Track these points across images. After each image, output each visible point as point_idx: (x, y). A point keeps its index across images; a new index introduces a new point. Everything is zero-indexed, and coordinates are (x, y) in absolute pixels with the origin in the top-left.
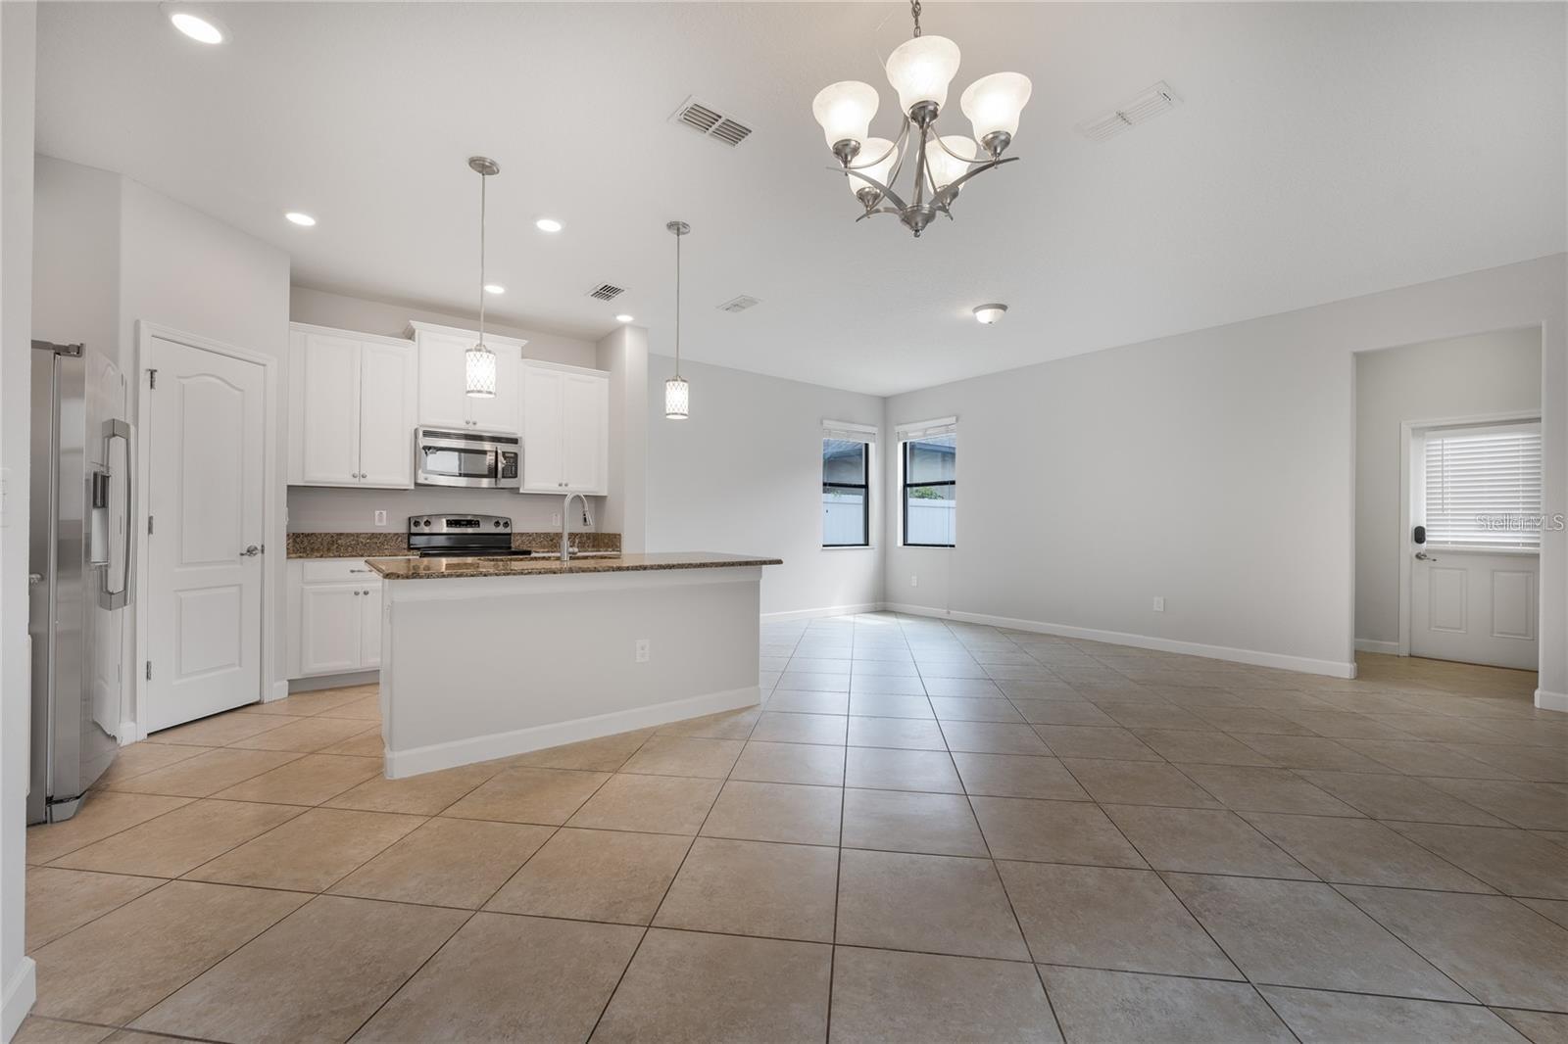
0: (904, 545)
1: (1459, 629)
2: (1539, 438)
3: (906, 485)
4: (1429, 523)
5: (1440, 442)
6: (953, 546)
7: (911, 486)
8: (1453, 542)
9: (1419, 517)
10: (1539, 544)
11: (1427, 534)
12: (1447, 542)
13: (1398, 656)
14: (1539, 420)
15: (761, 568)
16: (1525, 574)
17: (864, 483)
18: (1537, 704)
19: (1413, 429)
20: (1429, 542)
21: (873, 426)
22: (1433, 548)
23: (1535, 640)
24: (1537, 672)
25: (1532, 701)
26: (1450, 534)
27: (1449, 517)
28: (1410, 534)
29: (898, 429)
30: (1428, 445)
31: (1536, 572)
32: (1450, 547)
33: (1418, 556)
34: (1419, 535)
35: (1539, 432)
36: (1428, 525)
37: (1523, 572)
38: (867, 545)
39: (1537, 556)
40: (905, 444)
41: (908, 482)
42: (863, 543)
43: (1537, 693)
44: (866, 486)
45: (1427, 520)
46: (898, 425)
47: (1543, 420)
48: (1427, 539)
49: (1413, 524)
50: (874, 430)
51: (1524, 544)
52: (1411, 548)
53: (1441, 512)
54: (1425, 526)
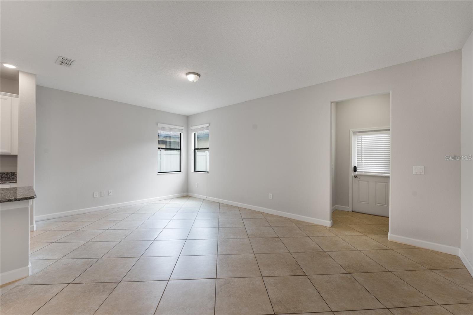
0: (195, 171)
1: (366, 202)
2: (389, 136)
3: (195, 149)
4: (358, 165)
5: (361, 137)
6: (208, 172)
7: (197, 149)
8: (365, 172)
9: (355, 163)
10: (389, 173)
11: (357, 169)
12: (363, 172)
13: (349, 212)
14: (389, 130)
15: (29, 201)
16: (385, 183)
17: (180, 148)
18: (389, 239)
19: (353, 132)
20: (358, 172)
21: (183, 127)
22: (359, 174)
23: (388, 206)
24: (389, 217)
25: (387, 237)
26: (364, 169)
27: (364, 163)
28: (352, 169)
29: (192, 128)
30: (357, 138)
31: (388, 182)
32: (364, 173)
33: (355, 177)
34: (355, 169)
35: (390, 134)
36: (357, 166)
37: (384, 182)
38: (180, 171)
39: (389, 177)
40: (195, 134)
41: (196, 148)
42: (179, 171)
43: (389, 235)
44: (180, 149)
45: (357, 164)
46: (191, 126)
47: (391, 130)
48: (357, 171)
49: (353, 165)
50: (182, 128)
51: (385, 173)
52: (352, 174)
53: (361, 161)
54: (356, 166)
